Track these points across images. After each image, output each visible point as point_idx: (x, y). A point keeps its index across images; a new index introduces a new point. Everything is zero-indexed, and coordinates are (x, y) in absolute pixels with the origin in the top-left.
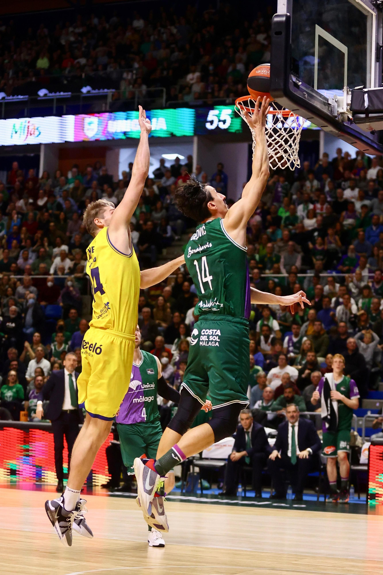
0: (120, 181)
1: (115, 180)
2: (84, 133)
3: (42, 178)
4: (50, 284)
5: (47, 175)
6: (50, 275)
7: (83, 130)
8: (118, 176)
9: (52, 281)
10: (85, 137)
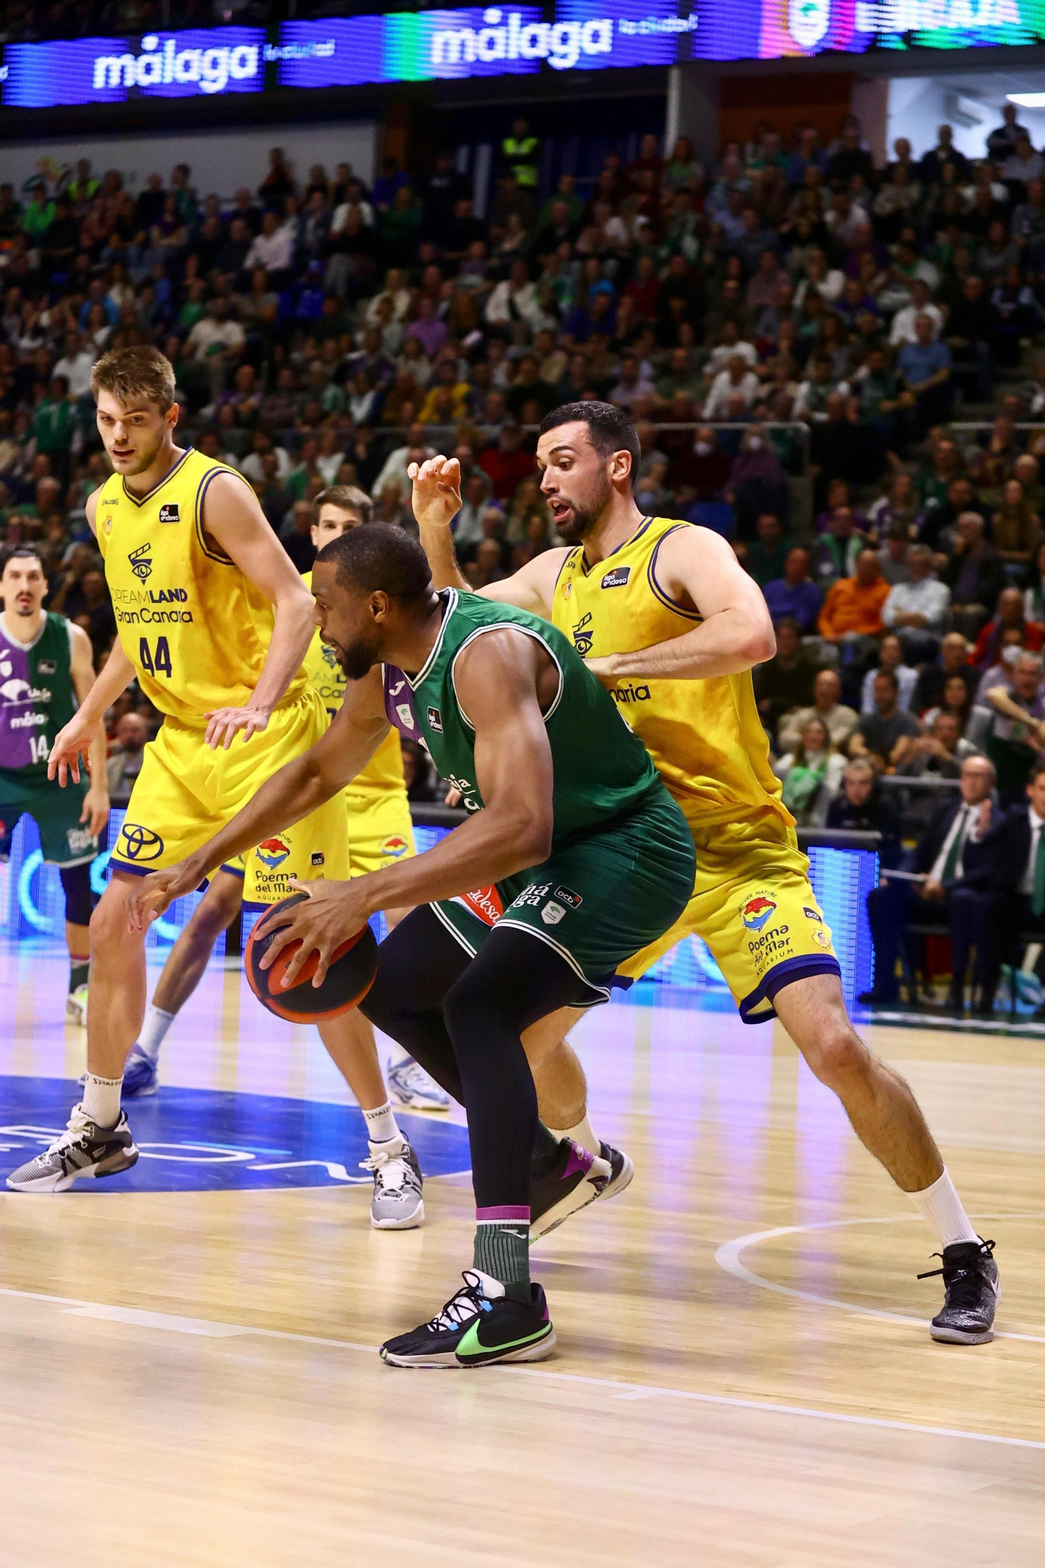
0: (891, 166)
1: (879, 165)
2: (790, 36)
3: (675, 157)
4: (701, 448)
5: (687, 151)
6: (702, 420)
7: (788, 28)
8: (884, 152)
9: (707, 440)
10: (796, 47)
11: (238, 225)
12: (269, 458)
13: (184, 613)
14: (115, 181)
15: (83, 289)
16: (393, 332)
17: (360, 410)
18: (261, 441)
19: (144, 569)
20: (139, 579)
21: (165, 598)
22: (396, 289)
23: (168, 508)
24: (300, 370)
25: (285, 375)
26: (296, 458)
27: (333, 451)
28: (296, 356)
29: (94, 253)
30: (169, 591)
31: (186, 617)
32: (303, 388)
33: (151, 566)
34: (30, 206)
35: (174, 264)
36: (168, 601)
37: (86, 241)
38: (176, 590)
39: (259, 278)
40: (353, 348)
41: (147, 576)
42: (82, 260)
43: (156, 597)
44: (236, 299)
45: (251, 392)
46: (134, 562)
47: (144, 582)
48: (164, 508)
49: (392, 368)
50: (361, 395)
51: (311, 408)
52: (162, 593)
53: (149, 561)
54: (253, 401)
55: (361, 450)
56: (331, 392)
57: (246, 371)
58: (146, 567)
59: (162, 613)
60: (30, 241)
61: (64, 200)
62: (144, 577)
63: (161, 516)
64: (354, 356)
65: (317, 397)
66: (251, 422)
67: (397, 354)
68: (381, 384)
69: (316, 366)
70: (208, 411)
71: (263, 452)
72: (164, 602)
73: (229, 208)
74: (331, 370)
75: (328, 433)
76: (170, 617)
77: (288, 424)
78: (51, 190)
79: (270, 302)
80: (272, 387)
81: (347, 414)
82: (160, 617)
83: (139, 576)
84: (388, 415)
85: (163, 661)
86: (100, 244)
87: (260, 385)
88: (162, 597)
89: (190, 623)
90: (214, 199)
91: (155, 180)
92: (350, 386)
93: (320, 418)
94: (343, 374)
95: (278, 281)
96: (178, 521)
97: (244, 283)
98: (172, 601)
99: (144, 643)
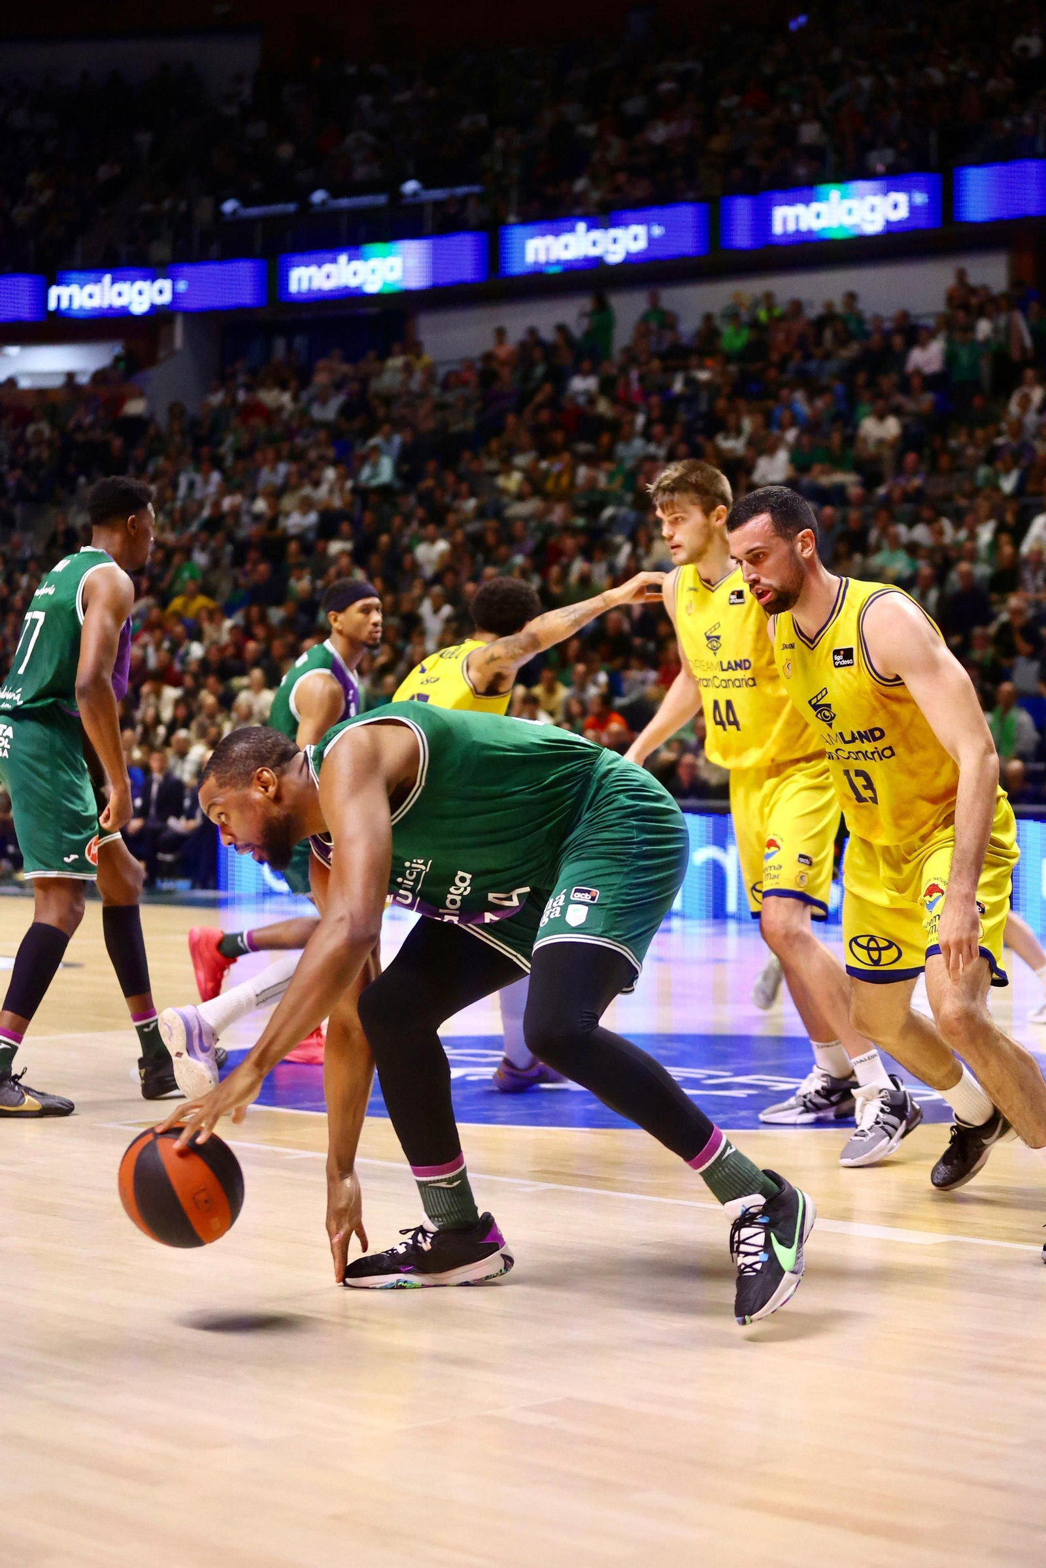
11: (898, 341)
12: (936, 526)
13: (749, 679)
14: (797, 307)
15: (775, 397)
16: (1031, 419)
17: (1008, 484)
18: (926, 513)
19: (715, 644)
20: (712, 652)
21: (731, 668)
22: (1032, 385)
23: (736, 593)
24: (956, 454)
25: (944, 461)
26: (957, 526)
27: (988, 518)
28: (953, 443)
29: (782, 366)
30: (735, 662)
31: (751, 682)
32: (959, 469)
33: (721, 641)
34: (727, 330)
35: (848, 372)
36: (733, 670)
37: (775, 357)
38: (741, 661)
39: (916, 382)
40: (999, 433)
41: (717, 649)
42: (772, 373)
43: (725, 667)
44: (899, 399)
45: (915, 473)
46: (708, 638)
47: (715, 654)
48: (733, 593)
49: (1032, 450)
50: (1008, 471)
51: (967, 486)
52: (729, 663)
53: (718, 637)
54: (917, 482)
55: (1009, 518)
56: (983, 472)
57: (911, 458)
58: (717, 642)
59: (728, 680)
60: (728, 358)
61: (755, 324)
62: (715, 650)
63: (730, 599)
64: (1000, 441)
65: (972, 473)
66: (916, 497)
67: (1034, 437)
68: (1024, 462)
69: (970, 451)
70: (882, 491)
71: (929, 522)
72: (730, 670)
73: (888, 325)
74: (982, 453)
75: (983, 505)
76: (733, 684)
77: (948, 498)
78: (745, 316)
79: (927, 400)
80: (934, 469)
81: (997, 489)
82: (727, 683)
83: (712, 649)
84: (1031, 487)
85: (732, 719)
86: (786, 359)
87: (924, 468)
88: (730, 667)
89: (754, 687)
90: (878, 319)
91: (829, 306)
92: (999, 465)
93: (975, 492)
94: (992, 456)
95: (932, 382)
96: (743, 603)
97: (905, 385)
98: (736, 669)
99: (716, 704)
